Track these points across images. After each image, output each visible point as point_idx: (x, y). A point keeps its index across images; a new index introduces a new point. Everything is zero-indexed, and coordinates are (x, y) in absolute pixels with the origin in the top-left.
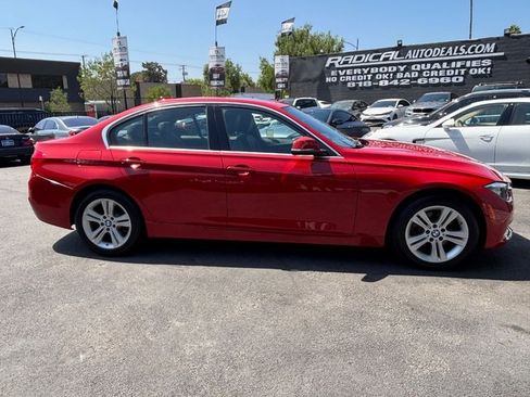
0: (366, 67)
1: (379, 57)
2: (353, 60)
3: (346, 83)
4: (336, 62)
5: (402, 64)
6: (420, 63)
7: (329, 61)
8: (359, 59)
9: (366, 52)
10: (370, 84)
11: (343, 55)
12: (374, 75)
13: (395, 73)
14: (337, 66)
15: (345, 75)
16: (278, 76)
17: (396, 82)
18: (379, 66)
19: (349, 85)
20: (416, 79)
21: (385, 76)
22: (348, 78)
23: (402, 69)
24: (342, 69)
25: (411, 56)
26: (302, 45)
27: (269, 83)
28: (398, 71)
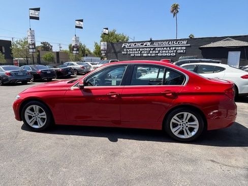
0: (138, 48)
1: (143, 44)
2: (133, 45)
3: (130, 54)
4: (126, 46)
5: (152, 48)
6: (159, 47)
7: (123, 45)
8: (135, 45)
9: (138, 42)
10: (140, 55)
11: (129, 43)
12: (141, 51)
13: (149, 51)
14: (126, 47)
15: (130, 51)
16: (102, 50)
17: (150, 55)
18: (143, 48)
19: (131, 55)
20: (157, 54)
21: (146, 52)
22: (131, 52)
23: (152, 49)
24: (128, 49)
25: (156, 45)
26: (112, 38)
27: (98, 53)
28: (151, 50)
